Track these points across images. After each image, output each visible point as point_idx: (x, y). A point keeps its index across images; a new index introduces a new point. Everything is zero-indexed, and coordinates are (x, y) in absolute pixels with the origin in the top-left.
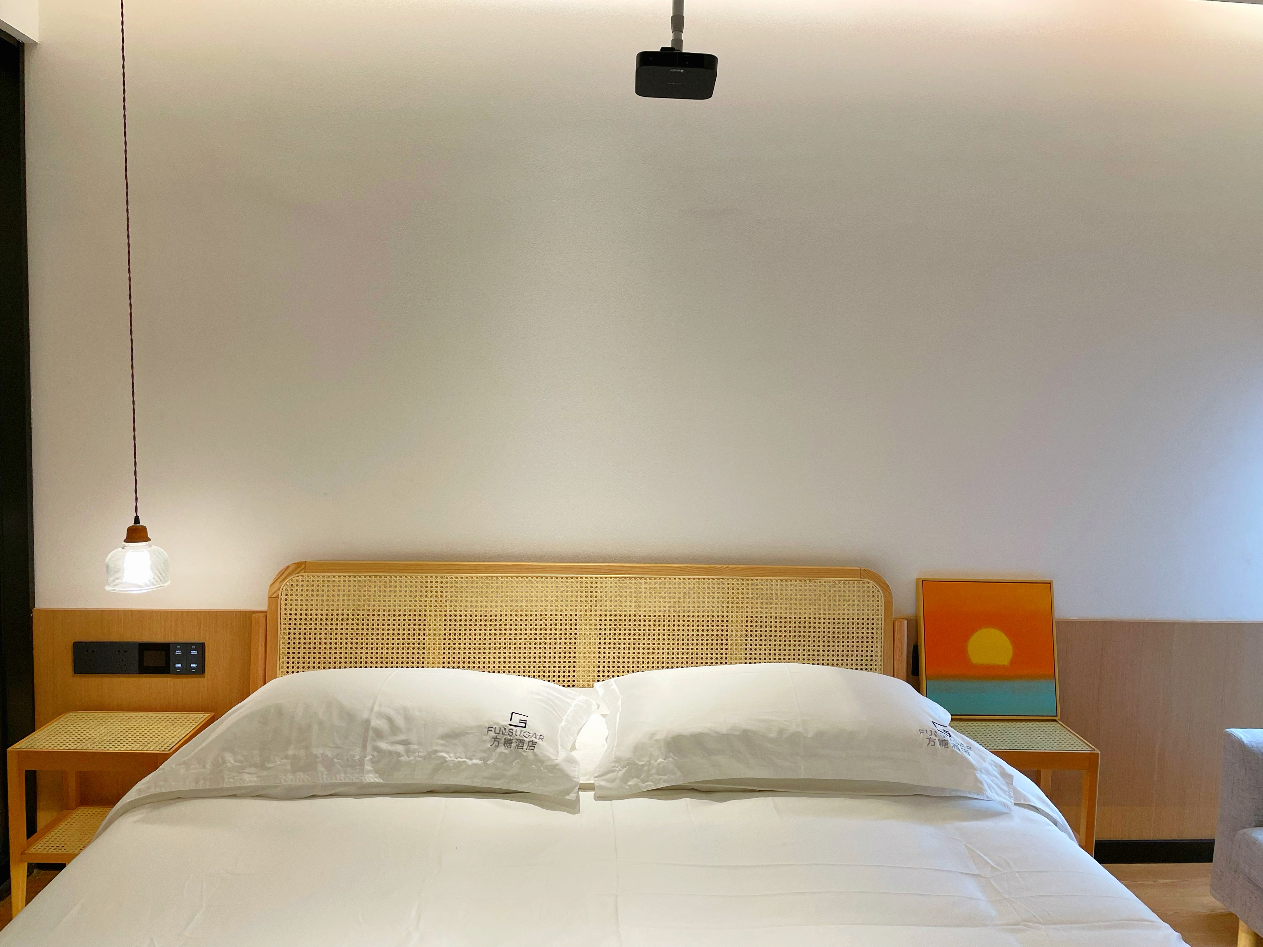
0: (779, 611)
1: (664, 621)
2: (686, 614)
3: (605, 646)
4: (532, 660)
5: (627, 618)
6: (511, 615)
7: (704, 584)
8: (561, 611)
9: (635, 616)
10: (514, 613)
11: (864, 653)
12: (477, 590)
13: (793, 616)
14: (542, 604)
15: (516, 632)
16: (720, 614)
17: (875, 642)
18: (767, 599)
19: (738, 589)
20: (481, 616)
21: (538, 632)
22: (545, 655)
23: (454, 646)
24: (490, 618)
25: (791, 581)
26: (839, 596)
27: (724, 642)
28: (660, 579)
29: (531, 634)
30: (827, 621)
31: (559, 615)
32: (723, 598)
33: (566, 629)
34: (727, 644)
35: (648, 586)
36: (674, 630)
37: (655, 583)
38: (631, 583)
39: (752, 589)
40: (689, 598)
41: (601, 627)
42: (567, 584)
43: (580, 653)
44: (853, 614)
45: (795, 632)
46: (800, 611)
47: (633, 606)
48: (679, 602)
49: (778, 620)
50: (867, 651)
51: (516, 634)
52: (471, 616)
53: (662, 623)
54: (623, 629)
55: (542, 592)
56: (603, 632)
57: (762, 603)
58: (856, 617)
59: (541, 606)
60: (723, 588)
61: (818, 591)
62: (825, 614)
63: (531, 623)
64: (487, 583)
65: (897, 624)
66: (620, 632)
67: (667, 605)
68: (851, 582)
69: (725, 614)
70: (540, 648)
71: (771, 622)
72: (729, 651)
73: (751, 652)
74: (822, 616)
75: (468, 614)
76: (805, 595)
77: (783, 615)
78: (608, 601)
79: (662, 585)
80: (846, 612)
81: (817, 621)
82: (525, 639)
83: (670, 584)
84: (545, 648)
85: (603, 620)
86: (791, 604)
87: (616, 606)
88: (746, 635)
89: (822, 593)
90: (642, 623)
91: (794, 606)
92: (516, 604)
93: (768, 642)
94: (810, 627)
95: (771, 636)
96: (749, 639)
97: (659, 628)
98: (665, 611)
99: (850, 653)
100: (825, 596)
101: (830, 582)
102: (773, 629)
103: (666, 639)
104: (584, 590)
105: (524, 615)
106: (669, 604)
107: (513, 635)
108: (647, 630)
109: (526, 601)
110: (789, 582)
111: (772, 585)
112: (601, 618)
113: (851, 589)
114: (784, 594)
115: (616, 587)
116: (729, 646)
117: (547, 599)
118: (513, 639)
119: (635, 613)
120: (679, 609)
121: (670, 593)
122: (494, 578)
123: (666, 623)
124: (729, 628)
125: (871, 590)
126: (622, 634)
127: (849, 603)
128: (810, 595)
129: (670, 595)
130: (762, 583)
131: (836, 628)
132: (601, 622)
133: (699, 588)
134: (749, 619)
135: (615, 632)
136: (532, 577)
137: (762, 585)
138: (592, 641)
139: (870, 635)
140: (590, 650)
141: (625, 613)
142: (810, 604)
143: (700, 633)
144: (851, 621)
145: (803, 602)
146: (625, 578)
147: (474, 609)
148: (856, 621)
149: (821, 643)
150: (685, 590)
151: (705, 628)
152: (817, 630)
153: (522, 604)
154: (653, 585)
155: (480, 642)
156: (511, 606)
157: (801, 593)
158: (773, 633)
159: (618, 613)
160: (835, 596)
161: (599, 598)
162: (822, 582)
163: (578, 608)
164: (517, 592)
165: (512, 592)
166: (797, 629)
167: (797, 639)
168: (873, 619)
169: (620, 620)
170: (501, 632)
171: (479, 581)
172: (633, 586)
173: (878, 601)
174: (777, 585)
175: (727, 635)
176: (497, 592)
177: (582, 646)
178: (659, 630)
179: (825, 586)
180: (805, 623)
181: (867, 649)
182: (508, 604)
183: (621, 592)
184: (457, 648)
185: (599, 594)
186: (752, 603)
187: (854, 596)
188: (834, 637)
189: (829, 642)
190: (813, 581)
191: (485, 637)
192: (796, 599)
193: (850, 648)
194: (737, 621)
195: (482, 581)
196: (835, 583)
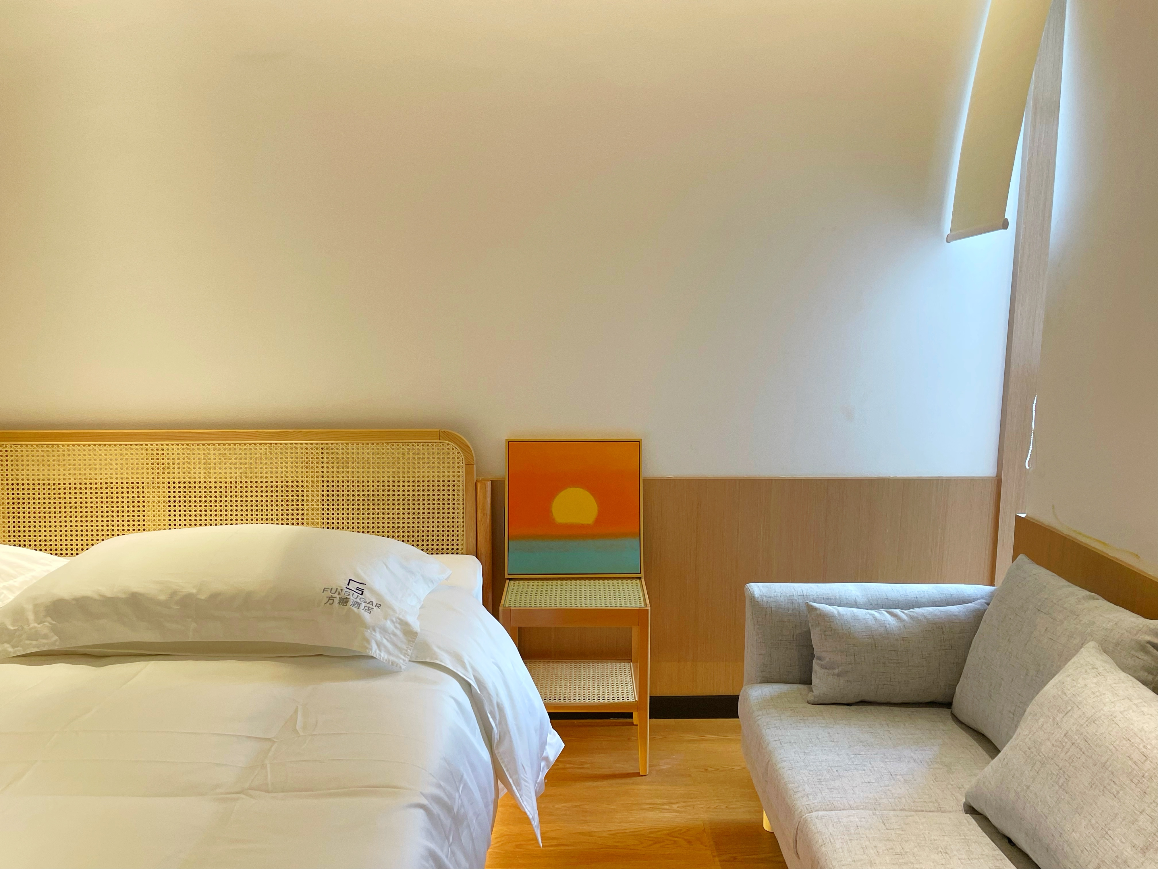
0: (356, 475)
1: (236, 487)
2: (259, 480)
3: (175, 513)
4: (100, 528)
5: (197, 485)
6: (75, 484)
7: (276, 449)
8: (127, 478)
9: (205, 482)
10: (77, 482)
11: (446, 515)
12: (38, 458)
13: (371, 480)
14: (106, 472)
15: (81, 500)
16: (295, 479)
17: (456, 504)
18: (343, 463)
19: (312, 453)
20: (44, 484)
21: (104, 500)
22: (113, 523)
23: (18, 515)
24: (54, 487)
25: (368, 444)
26: (419, 458)
27: (300, 507)
28: (230, 444)
29: (97, 502)
30: (406, 484)
31: (125, 483)
32: (297, 463)
33: (133, 497)
34: (303, 510)
35: (217, 452)
36: (246, 496)
37: (225, 449)
38: (199, 449)
39: (327, 453)
40: (261, 463)
41: (170, 494)
42: (132, 452)
43: (149, 521)
44: (433, 477)
45: (373, 495)
46: (378, 475)
47: (202, 473)
48: (251, 468)
49: (356, 484)
50: (448, 513)
51: (81, 503)
52: (34, 484)
53: (233, 490)
54: (193, 496)
55: (106, 460)
56: (172, 499)
57: (338, 468)
58: (436, 479)
59: (106, 474)
60: (297, 453)
61: (396, 453)
62: (404, 477)
63: (97, 491)
64: (48, 451)
65: (479, 485)
66: (190, 499)
67: (239, 471)
68: (430, 444)
69: (300, 479)
70: (108, 516)
71: (348, 486)
72: (305, 517)
73: (328, 516)
74: (401, 479)
75: (31, 482)
76: (383, 458)
77: (361, 479)
78: (176, 468)
79: (231, 451)
80: (426, 474)
81: (396, 484)
82: (92, 507)
83: (240, 449)
84: (113, 516)
85: (172, 487)
86: (368, 468)
87: (184, 473)
88: (323, 500)
89: (400, 456)
90: (213, 490)
91: (371, 470)
92: (79, 472)
93: (346, 506)
94: (389, 491)
95: (348, 500)
96: (326, 504)
97: (231, 494)
98: (236, 478)
99: (431, 515)
100: (403, 458)
101: (408, 445)
102: (350, 493)
103: (239, 506)
104: (150, 457)
105: (88, 483)
106: (241, 471)
107: (78, 503)
108: (218, 497)
109: (90, 470)
110: (365, 445)
111: (348, 449)
112: (169, 485)
113: (431, 451)
114: (361, 458)
115: (183, 454)
116: (305, 512)
117: (111, 467)
118: (79, 507)
119: (205, 480)
120: (251, 475)
121: (241, 459)
122: (55, 446)
123: (238, 489)
124: (305, 494)
125: (451, 452)
126: (193, 501)
127: (428, 465)
128: (388, 458)
129: (241, 461)
130: (337, 447)
131: (416, 490)
132: (169, 490)
133: (271, 454)
134: (326, 484)
135: (185, 499)
136: (95, 445)
137: (337, 449)
138: (162, 508)
139: (451, 497)
140: (159, 518)
141: (195, 480)
142: (388, 468)
143: (274, 498)
144: (431, 483)
145: (381, 465)
146: (193, 444)
147: (36, 478)
148: (436, 483)
149: (401, 507)
150: (256, 456)
151: (280, 494)
152: (396, 493)
153: (85, 472)
154: (222, 451)
155: (45, 510)
156: (75, 474)
157: (378, 456)
158: (351, 498)
159: (187, 480)
160: (414, 458)
161: (166, 465)
162: (401, 444)
163: (145, 476)
164: (80, 460)
165: (75, 460)
166: (376, 493)
167: (376, 502)
168: (454, 481)
169: (190, 487)
170: (65, 500)
171: (40, 449)
172: (202, 452)
173: (458, 463)
174: (353, 449)
175: (303, 500)
176: (59, 461)
177: (151, 514)
178: (231, 496)
179: (403, 449)
180: (383, 486)
181: (449, 511)
182: (70, 472)
183: (189, 459)
184: (22, 517)
185: (166, 461)
186: (328, 467)
187: (434, 458)
188: (414, 500)
189: (409, 504)
190: (390, 444)
191: (50, 505)
192: (373, 463)
193: (431, 511)
194: (312, 486)
195: (43, 449)
196: (413, 445)
